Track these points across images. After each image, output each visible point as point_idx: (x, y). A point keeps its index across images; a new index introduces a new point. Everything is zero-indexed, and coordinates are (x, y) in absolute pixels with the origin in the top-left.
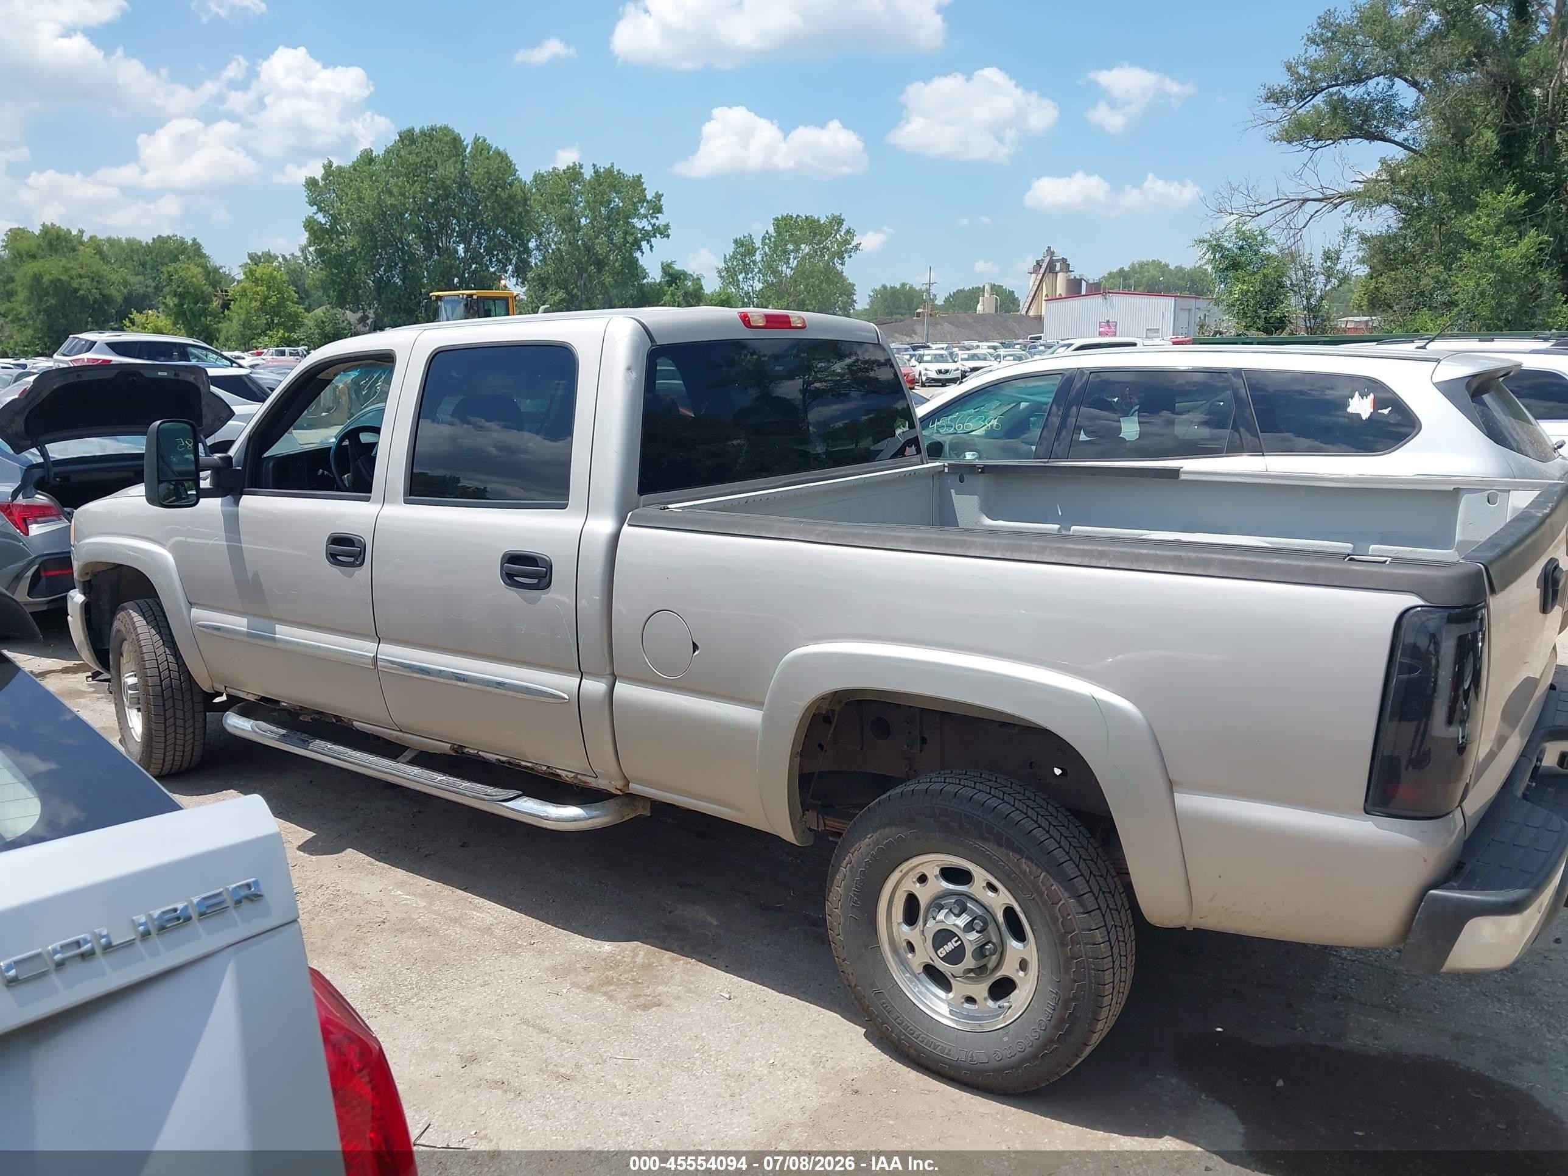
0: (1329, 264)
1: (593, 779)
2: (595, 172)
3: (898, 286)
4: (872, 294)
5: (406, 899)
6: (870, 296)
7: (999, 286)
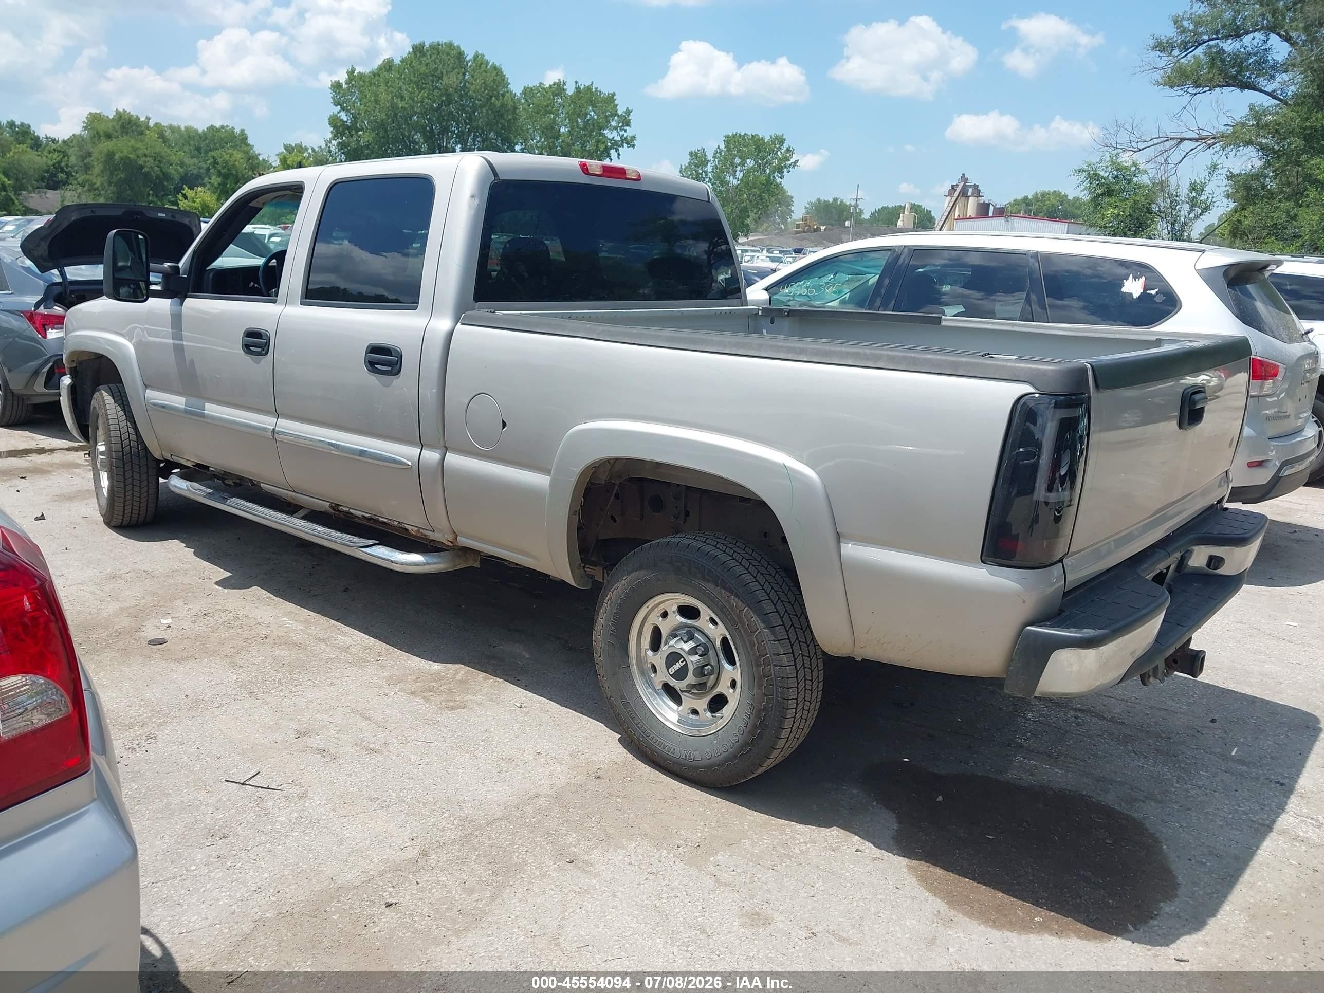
0: (1194, 194)
1: (431, 533)
2: (576, 88)
3: (831, 201)
4: (808, 206)
5: (289, 624)
6: (806, 207)
7: (918, 206)
